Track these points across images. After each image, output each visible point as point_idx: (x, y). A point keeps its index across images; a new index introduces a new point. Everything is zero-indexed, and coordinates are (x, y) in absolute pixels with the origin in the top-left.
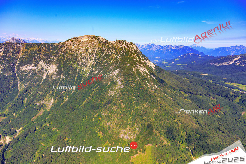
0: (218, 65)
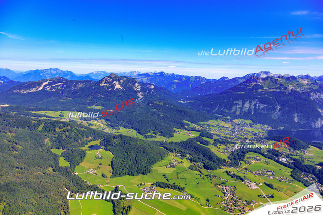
0: (25, 92)
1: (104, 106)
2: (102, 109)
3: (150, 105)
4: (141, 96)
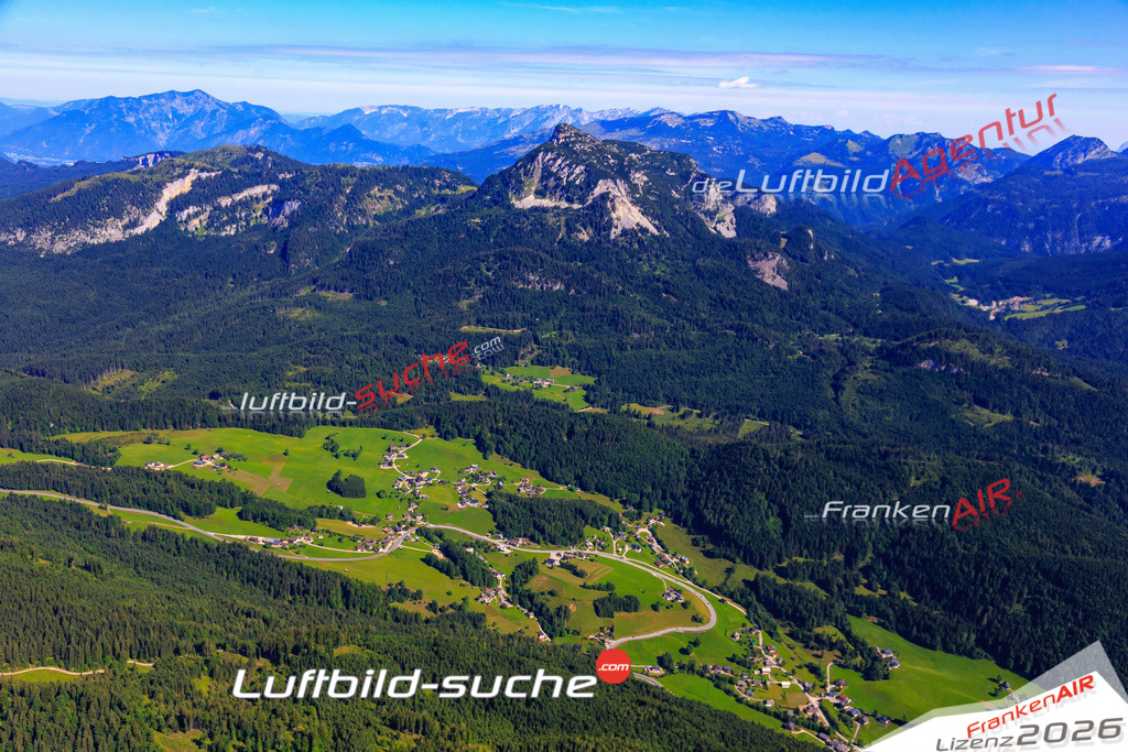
0: (59, 247)
1: (591, 371)
2: (585, 393)
3: (920, 370)
4: (782, 284)
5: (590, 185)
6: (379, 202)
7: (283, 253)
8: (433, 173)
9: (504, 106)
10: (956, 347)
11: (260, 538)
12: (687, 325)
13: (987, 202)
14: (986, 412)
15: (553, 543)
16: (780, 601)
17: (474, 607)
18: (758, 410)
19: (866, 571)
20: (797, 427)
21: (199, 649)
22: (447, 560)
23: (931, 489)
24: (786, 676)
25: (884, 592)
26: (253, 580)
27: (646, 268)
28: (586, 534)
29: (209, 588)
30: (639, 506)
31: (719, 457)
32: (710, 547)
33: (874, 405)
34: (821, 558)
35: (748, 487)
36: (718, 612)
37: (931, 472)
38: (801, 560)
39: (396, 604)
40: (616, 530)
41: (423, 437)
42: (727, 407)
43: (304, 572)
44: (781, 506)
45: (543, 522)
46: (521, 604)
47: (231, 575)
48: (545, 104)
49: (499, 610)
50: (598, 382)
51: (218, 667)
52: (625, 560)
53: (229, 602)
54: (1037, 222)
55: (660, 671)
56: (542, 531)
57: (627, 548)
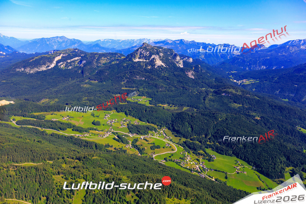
0: (32, 72)
1: (151, 97)
2: (149, 102)
3: (222, 96)
4: (193, 77)
5: (150, 56)
6: (104, 61)
7: (82, 72)
8: (116, 54)
9: (133, 39)
10: (230, 90)
11: (77, 135)
12: (172, 87)
13: (239, 59)
14: (236, 104)
15: (142, 134)
16: (191, 146)
17: (124, 149)
18: (187, 105)
19: (209, 139)
20: (195, 108)
21: (63, 158)
22: (118, 138)
23: (223, 121)
24: (192, 161)
25: (213, 143)
26: (75, 144)
27: (163, 74)
28: (149, 133)
29: (66, 145)
30: (161, 126)
31: (178, 115)
32: (176, 134)
33: (212, 103)
34: (200, 136)
35: (184, 121)
36: (177, 148)
37: (223, 117)
38: (195, 137)
39: (107, 148)
40: (156, 131)
41: (113, 112)
42: (181, 104)
43: (87, 142)
44: (191, 126)
45: (140, 130)
46: (135, 148)
47: (71, 143)
48: (142, 38)
49: (130, 149)
50: (152, 100)
51: (67, 162)
52: (158, 138)
53: (70, 148)
54: (250, 63)
55: (165, 161)
56: (139, 132)
57: (158, 135)
